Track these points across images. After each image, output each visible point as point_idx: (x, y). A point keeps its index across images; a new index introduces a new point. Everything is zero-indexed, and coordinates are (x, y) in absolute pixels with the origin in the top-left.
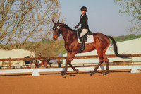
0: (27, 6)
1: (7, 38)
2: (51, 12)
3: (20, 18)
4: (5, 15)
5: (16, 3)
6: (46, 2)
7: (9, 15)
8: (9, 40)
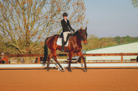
0: (56, 9)
1: (37, 36)
2: (77, 14)
3: (50, 19)
4: (37, 16)
5: (47, 5)
6: (73, 6)
7: (40, 16)
8: (39, 38)
